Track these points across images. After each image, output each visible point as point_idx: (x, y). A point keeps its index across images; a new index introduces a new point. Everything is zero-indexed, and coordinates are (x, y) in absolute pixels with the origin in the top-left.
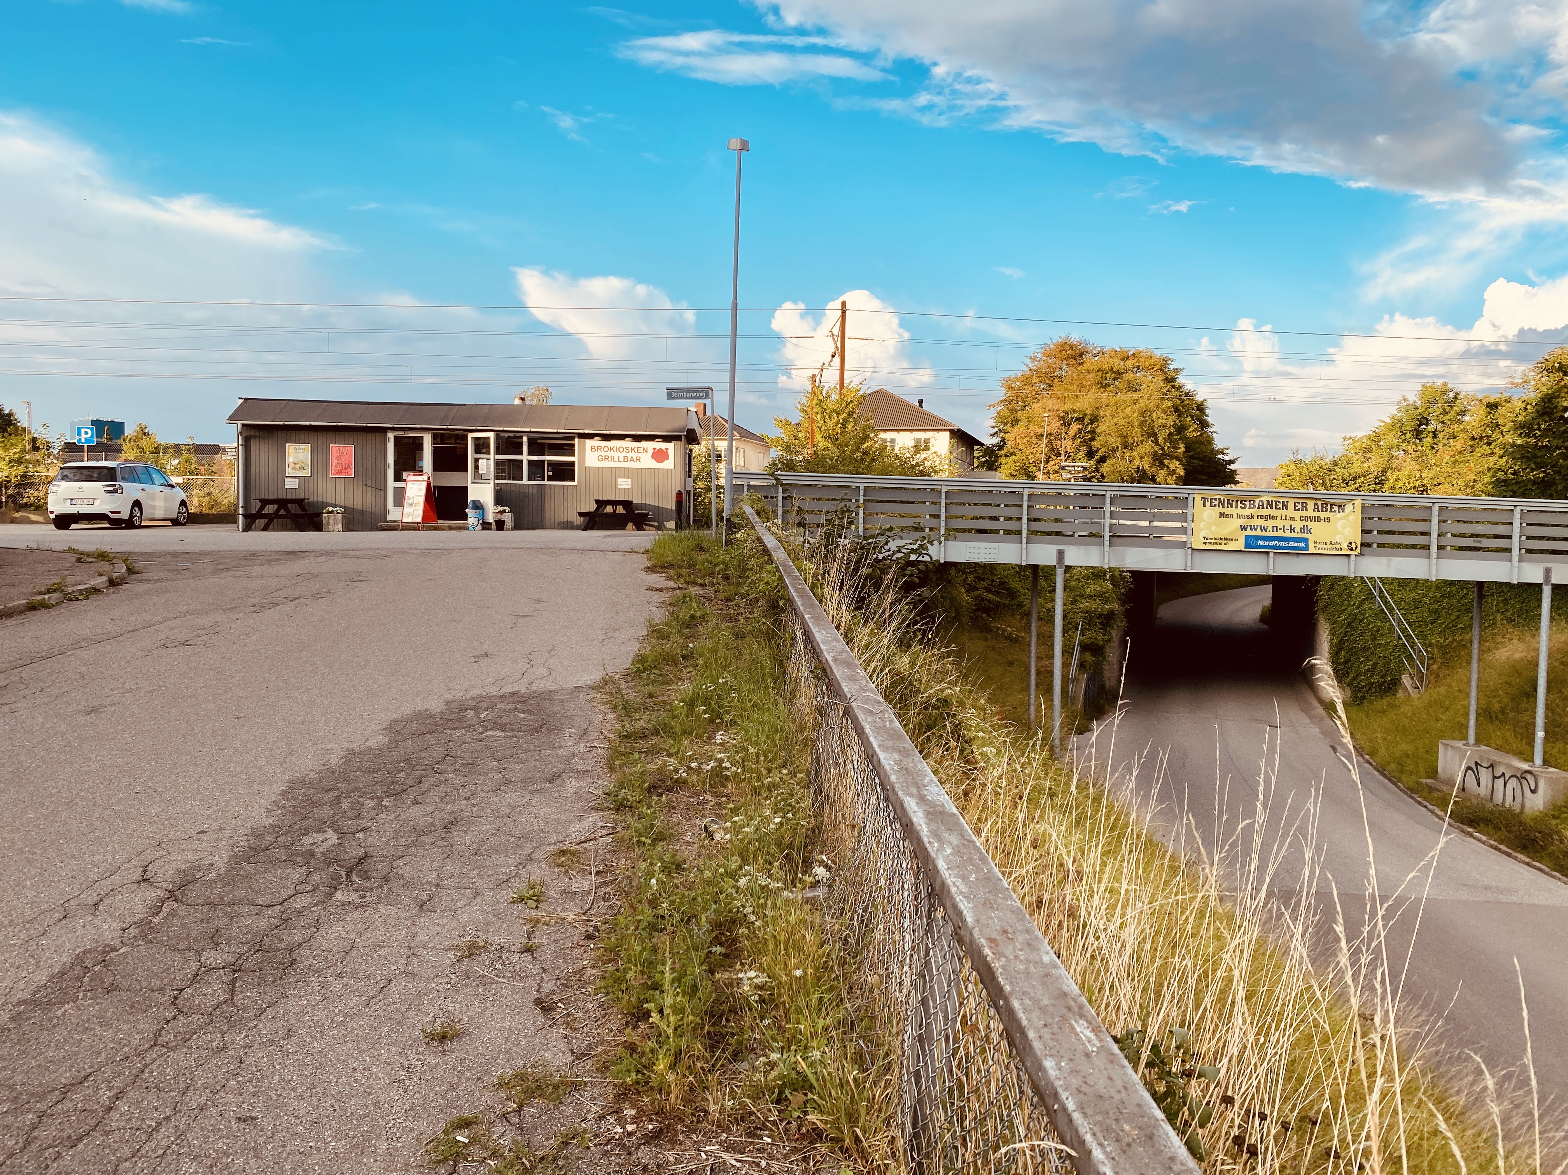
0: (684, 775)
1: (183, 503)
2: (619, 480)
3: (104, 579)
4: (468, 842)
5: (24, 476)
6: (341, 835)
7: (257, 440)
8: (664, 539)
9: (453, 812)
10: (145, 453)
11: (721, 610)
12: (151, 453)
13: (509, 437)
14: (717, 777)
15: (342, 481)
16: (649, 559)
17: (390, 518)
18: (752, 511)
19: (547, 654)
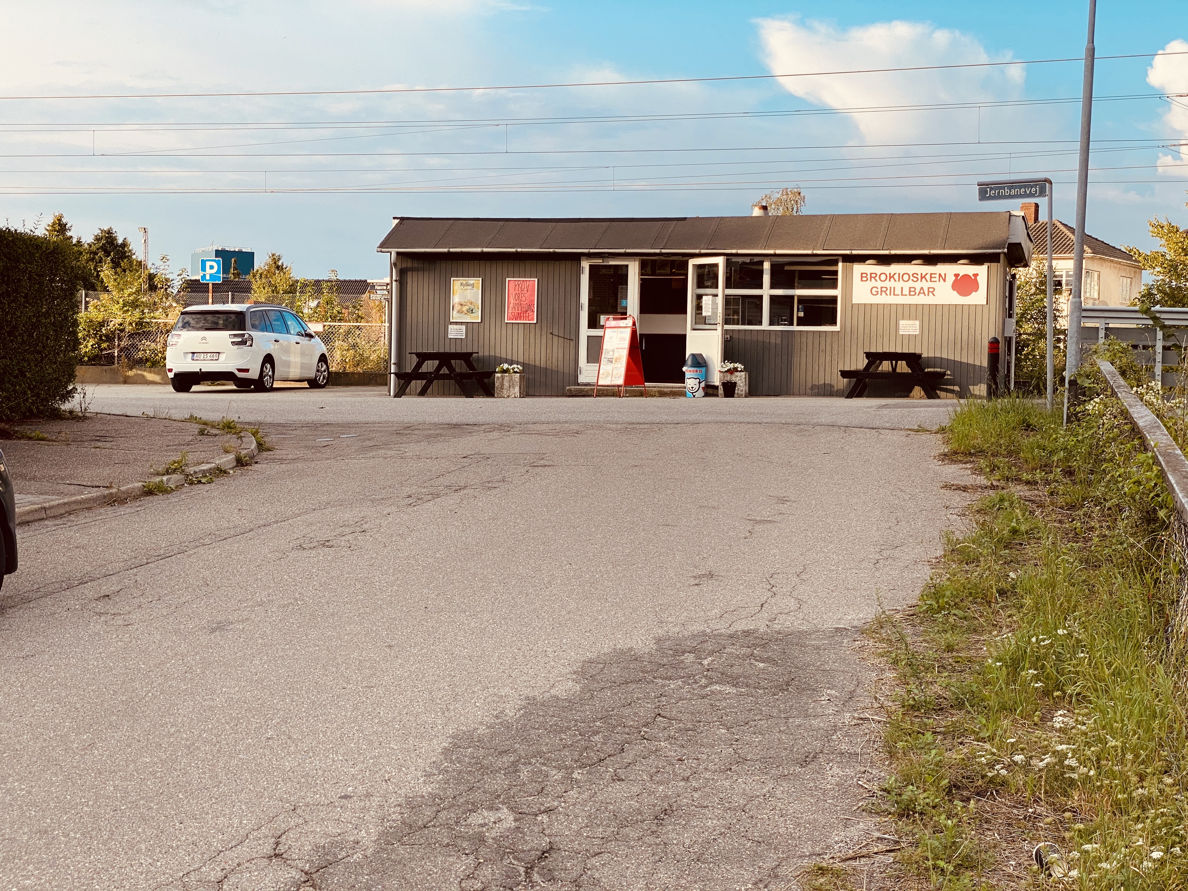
0: (1004, 772)
1: (323, 358)
2: (902, 323)
3: (231, 456)
4: (687, 842)
5: (140, 323)
6: (520, 815)
7: (415, 274)
8: (970, 411)
9: (666, 796)
10: (278, 293)
11: (1060, 522)
12: (285, 292)
13: (744, 263)
14: (1056, 779)
15: (521, 327)
16: (947, 442)
17: (582, 379)
18: (1112, 368)
19: (795, 579)
